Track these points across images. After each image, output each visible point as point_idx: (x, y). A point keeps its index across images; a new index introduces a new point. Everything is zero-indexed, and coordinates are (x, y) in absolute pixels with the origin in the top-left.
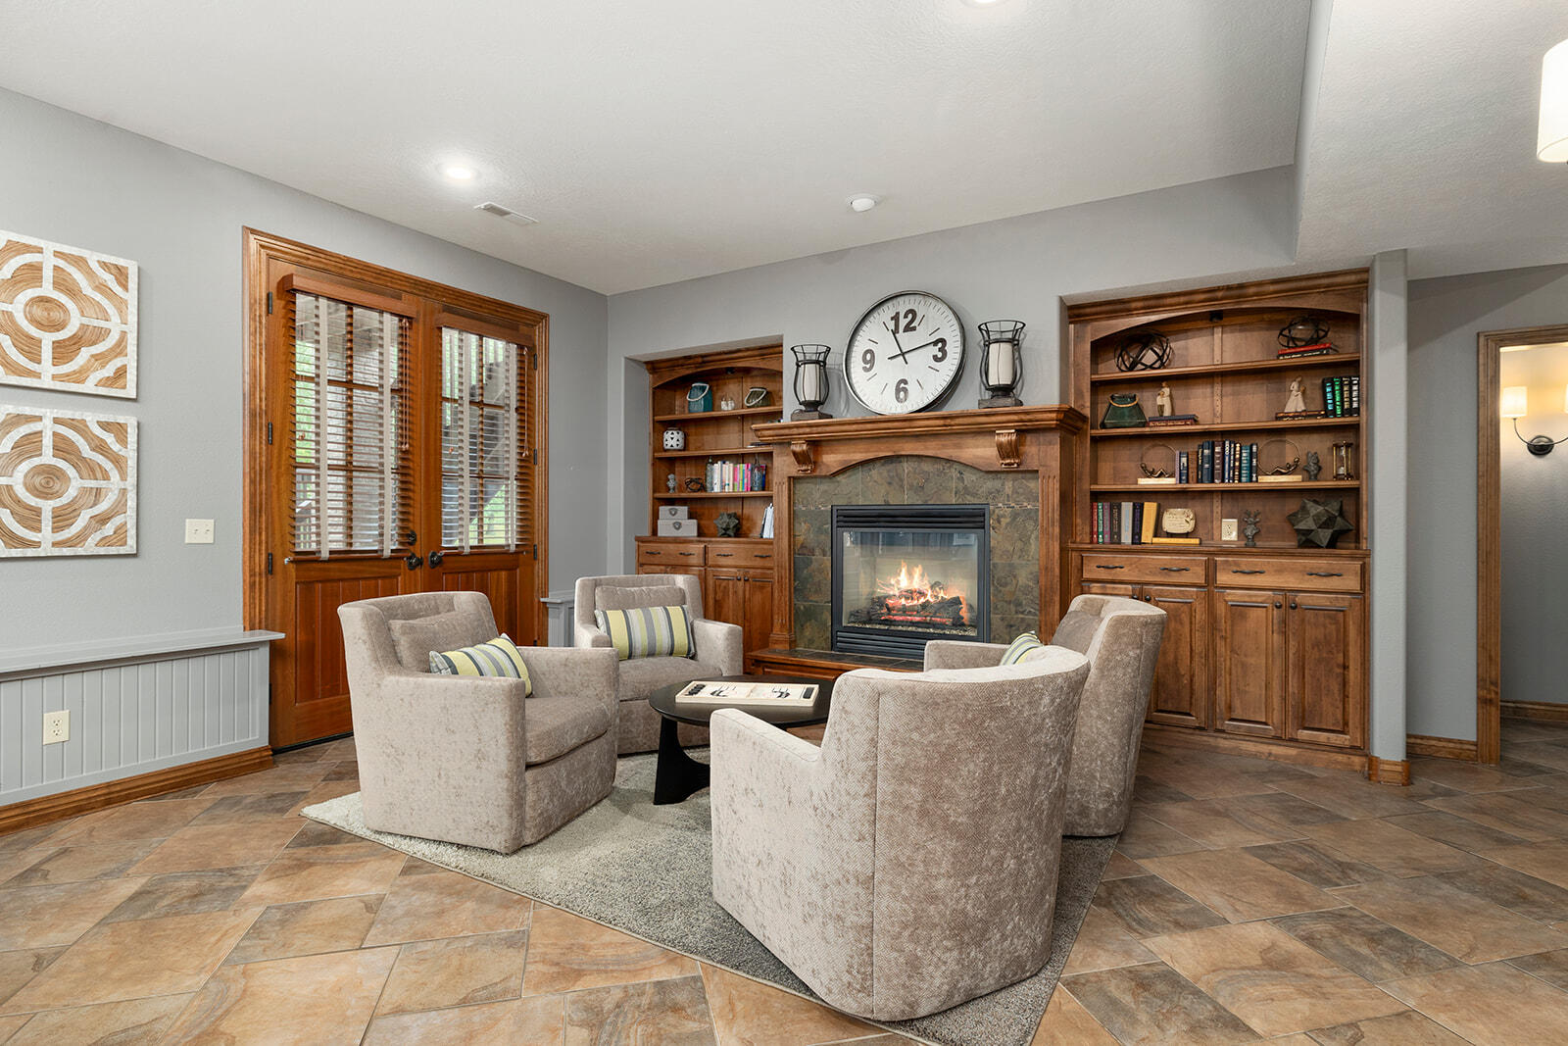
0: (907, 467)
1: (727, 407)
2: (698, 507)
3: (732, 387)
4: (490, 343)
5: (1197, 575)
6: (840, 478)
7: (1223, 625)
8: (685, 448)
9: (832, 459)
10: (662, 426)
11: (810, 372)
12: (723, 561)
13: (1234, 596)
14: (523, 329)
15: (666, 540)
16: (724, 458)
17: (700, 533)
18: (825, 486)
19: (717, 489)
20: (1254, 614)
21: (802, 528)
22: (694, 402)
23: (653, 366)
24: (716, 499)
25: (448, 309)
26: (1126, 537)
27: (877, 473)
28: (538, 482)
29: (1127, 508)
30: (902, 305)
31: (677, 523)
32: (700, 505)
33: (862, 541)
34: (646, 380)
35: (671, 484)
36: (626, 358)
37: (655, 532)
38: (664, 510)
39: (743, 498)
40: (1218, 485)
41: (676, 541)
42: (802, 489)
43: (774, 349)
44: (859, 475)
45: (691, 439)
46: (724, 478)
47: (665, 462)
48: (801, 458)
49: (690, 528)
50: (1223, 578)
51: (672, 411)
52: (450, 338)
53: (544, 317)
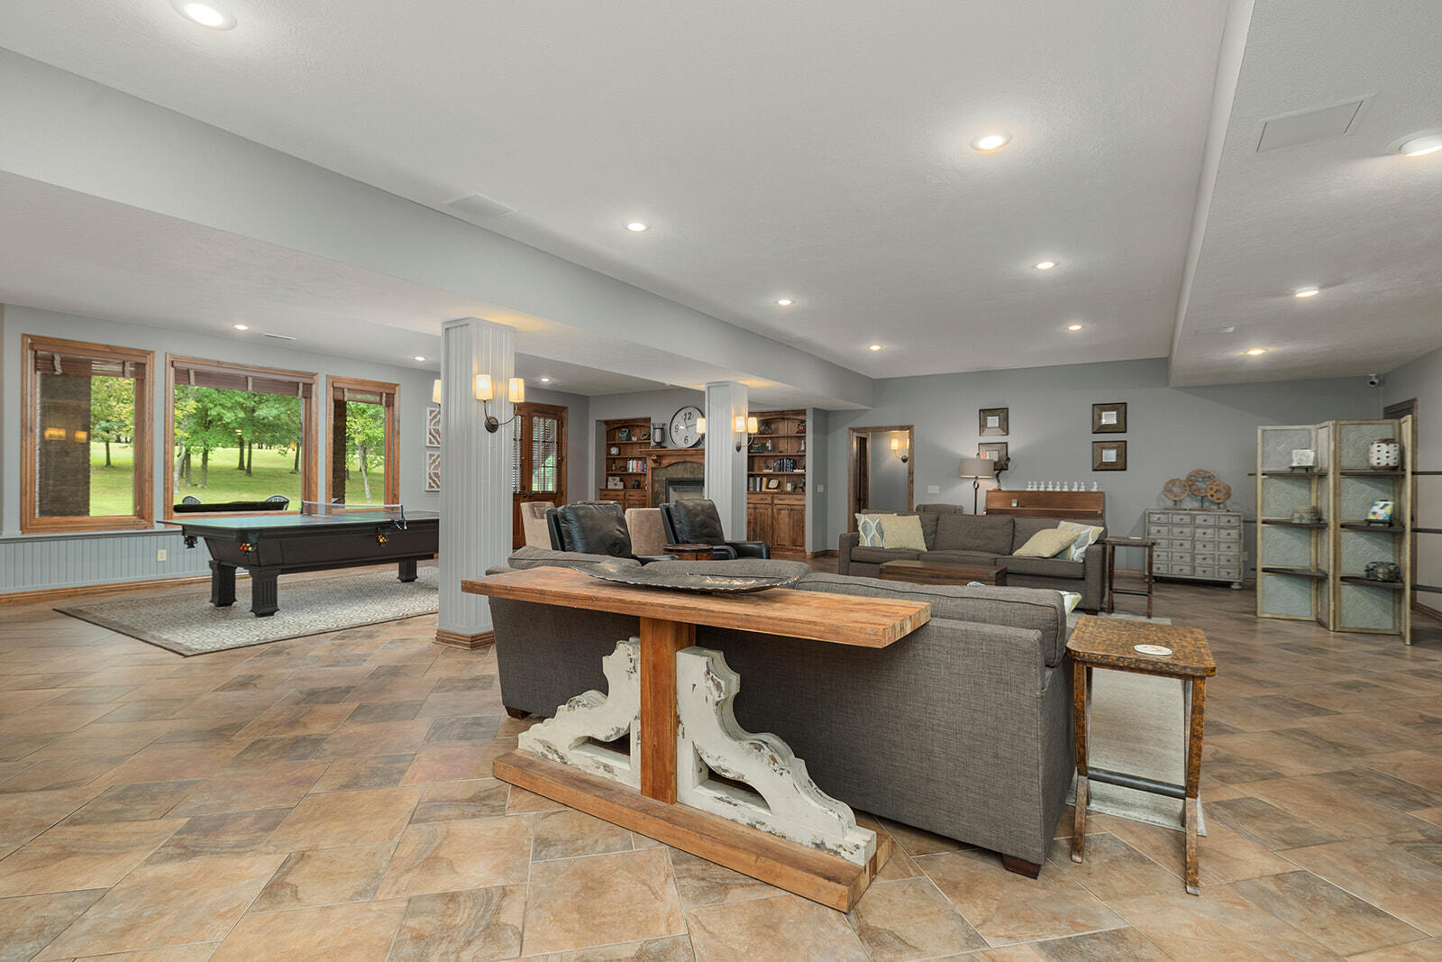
0: (689, 465)
1: (634, 439)
2: (624, 478)
3: (637, 431)
4: (548, 421)
5: (769, 501)
6: (669, 468)
7: (776, 515)
8: (619, 454)
9: (665, 462)
10: (609, 446)
11: (658, 432)
12: (631, 498)
13: (778, 507)
14: (559, 413)
15: (611, 490)
16: (633, 459)
17: (625, 487)
18: (664, 471)
19: (631, 471)
20: (783, 512)
21: (657, 485)
22: (622, 435)
23: (607, 422)
24: (630, 474)
25: (535, 411)
26: (758, 490)
27: (680, 467)
28: (564, 468)
29: (758, 479)
30: (687, 411)
31: (615, 484)
32: (624, 475)
33: (675, 490)
34: (604, 428)
35: (614, 468)
36: (597, 421)
37: (607, 487)
38: (610, 478)
39: (640, 474)
40: (785, 472)
41: (615, 490)
42: (657, 472)
43: (648, 420)
44: (674, 467)
45: (622, 450)
46: (633, 466)
47: (611, 460)
48: (655, 461)
49: (620, 486)
50: (776, 502)
51: (614, 440)
52: (535, 419)
53: (565, 408)
